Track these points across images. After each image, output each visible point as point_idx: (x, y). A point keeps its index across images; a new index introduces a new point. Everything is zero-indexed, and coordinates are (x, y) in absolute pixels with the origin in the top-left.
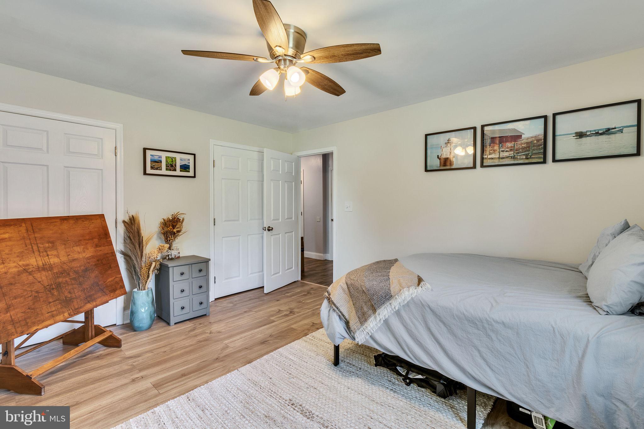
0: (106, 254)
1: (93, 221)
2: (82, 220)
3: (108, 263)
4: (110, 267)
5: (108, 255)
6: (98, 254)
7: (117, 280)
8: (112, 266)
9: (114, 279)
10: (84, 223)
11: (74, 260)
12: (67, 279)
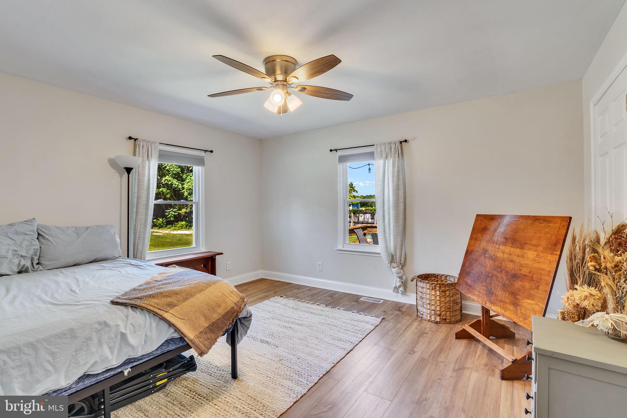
0: (541, 269)
1: (550, 225)
2: (540, 221)
3: (538, 282)
4: (538, 287)
5: (543, 272)
6: (535, 265)
7: (536, 308)
8: (540, 287)
9: (534, 304)
10: (541, 225)
11: (512, 261)
12: (499, 275)
